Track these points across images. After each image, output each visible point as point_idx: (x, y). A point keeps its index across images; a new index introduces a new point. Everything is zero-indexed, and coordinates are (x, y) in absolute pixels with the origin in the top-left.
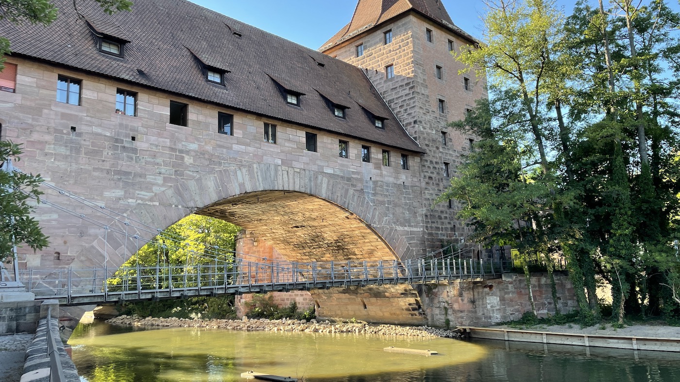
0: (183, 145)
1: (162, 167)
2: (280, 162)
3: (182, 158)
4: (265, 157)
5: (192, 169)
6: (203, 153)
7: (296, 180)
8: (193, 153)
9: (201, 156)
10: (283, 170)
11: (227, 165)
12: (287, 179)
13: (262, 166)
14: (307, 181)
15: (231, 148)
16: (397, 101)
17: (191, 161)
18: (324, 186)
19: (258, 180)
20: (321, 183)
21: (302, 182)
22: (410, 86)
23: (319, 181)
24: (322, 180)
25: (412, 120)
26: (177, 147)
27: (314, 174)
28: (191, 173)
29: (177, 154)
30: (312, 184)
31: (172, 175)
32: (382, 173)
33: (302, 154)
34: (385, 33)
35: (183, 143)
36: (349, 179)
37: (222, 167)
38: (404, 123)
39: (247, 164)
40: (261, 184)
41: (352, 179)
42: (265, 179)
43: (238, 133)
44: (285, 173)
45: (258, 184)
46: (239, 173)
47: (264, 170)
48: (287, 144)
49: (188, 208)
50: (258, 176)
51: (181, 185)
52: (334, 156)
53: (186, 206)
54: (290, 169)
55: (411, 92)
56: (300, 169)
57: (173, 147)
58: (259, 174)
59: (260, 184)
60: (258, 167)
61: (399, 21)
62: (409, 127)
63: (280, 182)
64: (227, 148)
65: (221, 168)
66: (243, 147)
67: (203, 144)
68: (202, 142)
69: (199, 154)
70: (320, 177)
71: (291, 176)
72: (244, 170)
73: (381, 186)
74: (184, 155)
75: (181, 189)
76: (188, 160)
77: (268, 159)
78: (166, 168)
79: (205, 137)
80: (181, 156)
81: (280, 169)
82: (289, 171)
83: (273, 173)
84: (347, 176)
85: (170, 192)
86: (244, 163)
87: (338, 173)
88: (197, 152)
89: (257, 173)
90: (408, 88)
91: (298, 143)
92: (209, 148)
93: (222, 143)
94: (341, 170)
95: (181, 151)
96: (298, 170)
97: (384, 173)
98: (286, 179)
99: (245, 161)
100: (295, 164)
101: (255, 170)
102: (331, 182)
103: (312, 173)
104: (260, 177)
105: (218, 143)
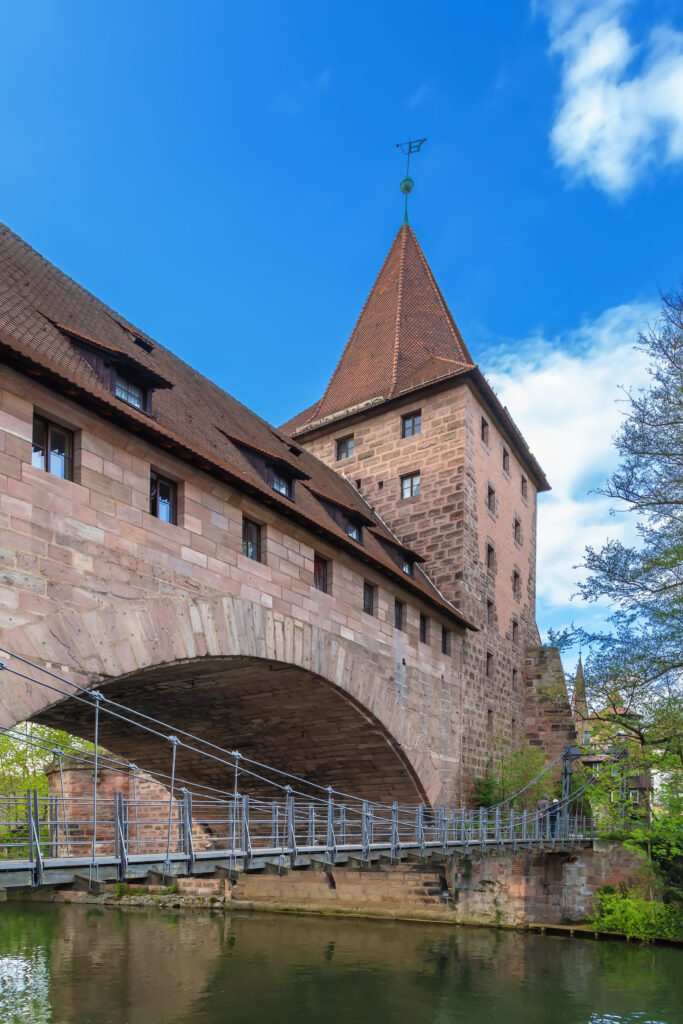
0: (67, 525)
1: (15, 568)
2: (269, 602)
3: (67, 557)
4: (243, 587)
5: (92, 585)
6: (117, 553)
7: (297, 643)
8: (91, 549)
9: (113, 559)
10: (275, 620)
11: (168, 590)
12: (282, 640)
13: (238, 603)
14: (314, 648)
15: (179, 555)
16: (423, 538)
17: (89, 566)
18: (341, 662)
19: (232, 633)
20: (336, 656)
21: (307, 649)
22: (453, 512)
23: (333, 652)
24: (337, 651)
25: (452, 573)
26: (52, 527)
27: (326, 637)
28: (89, 595)
29: (54, 543)
30: (323, 655)
31: (41, 592)
32: (418, 654)
33: (308, 595)
34: (405, 418)
35: (69, 521)
36: (376, 657)
37: (159, 592)
38: (435, 577)
39: (210, 595)
40: (237, 643)
41: (379, 657)
42: (243, 634)
43: (192, 523)
44: (279, 626)
45: (230, 640)
46: (194, 611)
47: (241, 613)
48: (283, 568)
49: (84, 673)
50: (230, 623)
51: (65, 619)
52: (356, 608)
53: (81, 670)
54: (288, 619)
55: (455, 522)
56: (305, 623)
57: (44, 525)
58: (233, 619)
59: (234, 641)
60: (231, 605)
61: (439, 396)
62: (444, 585)
63: (270, 642)
64: (170, 552)
65: (157, 595)
66: (203, 557)
67: (117, 532)
68: (115, 528)
69: (106, 554)
70: (334, 645)
71: (289, 634)
72: (204, 607)
73: (417, 679)
74: (70, 549)
75: (65, 628)
76: (81, 563)
77: (248, 592)
78: (25, 572)
79: (121, 518)
80: (63, 549)
81: (271, 617)
82: (286, 624)
83: (258, 622)
84: (373, 650)
85: (38, 632)
86: (204, 592)
87: (360, 642)
88: (103, 547)
89: (229, 617)
90: (448, 515)
91: (302, 570)
92: (129, 544)
93: (158, 540)
94: (366, 639)
95: (64, 540)
96: (300, 625)
97: (421, 654)
98: (280, 639)
99: (206, 588)
100: (296, 611)
101: (226, 611)
102: (350, 658)
103: (322, 634)
104: (234, 625)
105: (151, 536)
